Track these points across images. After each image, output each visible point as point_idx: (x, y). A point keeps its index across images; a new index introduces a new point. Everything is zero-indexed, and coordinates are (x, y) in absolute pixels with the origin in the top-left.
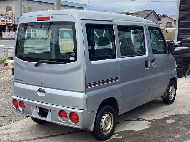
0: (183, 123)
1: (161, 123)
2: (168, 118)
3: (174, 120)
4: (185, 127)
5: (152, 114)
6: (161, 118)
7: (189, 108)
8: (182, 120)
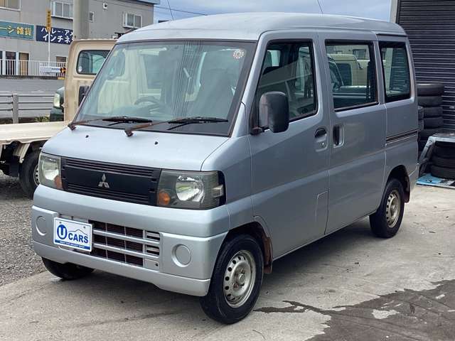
0: (419, 318)
1: (358, 320)
2: (378, 303)
3: (394, 309)
4: (428, 333)
5: (331, 291)
6: (358, 303)
7: (430, 272)
8: (416, 308)
